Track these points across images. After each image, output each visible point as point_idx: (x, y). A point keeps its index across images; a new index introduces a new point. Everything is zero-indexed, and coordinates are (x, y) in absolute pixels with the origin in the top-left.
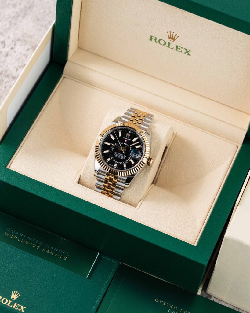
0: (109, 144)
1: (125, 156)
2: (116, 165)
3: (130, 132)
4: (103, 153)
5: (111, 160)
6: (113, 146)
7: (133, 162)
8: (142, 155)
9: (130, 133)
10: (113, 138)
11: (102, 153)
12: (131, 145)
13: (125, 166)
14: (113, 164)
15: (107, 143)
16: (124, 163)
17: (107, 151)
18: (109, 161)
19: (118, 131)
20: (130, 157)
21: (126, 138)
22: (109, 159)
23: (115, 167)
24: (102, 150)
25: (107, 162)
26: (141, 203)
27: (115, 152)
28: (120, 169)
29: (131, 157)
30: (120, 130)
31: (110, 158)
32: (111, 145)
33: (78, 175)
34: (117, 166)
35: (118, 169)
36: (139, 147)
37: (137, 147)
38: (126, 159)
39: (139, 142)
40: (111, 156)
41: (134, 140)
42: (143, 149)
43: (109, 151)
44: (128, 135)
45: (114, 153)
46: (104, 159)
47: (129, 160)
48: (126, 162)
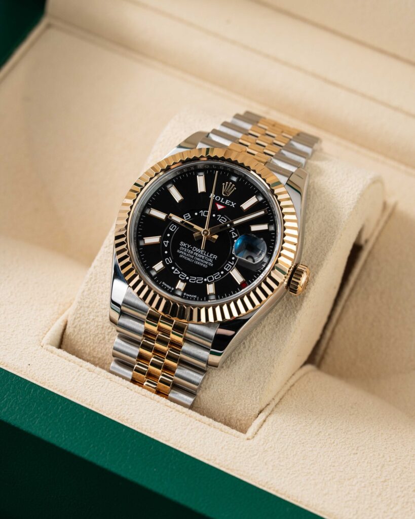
0: (162, 216)
1: (215, 257)
2: (181, 285)
3: (234, 179)
4: (141, 243)
5: (167, 268)
6: (175, 223)
7: (238, 278)
8: (270, 255)
9: (233, 182)
10: (177, 197)
11: (138, 246)
12: (235, 222)
13: (211, 289)
14: (173, 281)
15: (155, 213)
16: (210, 279)
17: (155, 240)
18: (160, 273)
19: (196, 175)
20: (231, 261)
21: (222, 196)
22: (159, 266)
23: (179, 293)
24: (138, 234)
25: (154, 273)
26: (264, 421)
27: (182, 243)
28: (196, 300)
29: (235, 261)
30: (200, 170)
31: (164, 263)
32: (168, 221)
33: (57, 318)
34: (186, 290)
35: (189, 298)
36: (264, 227)
37: (254, 228)
38: (218, 266)
39: (262, 213)
40: (168, 256)
41: (245, 206)
42: (276, 235)
43: (161, 240)
44: (228, 188)
45: (175, 246)
46: (143, 265)
47: (225, 272)
48: (217, 276)
